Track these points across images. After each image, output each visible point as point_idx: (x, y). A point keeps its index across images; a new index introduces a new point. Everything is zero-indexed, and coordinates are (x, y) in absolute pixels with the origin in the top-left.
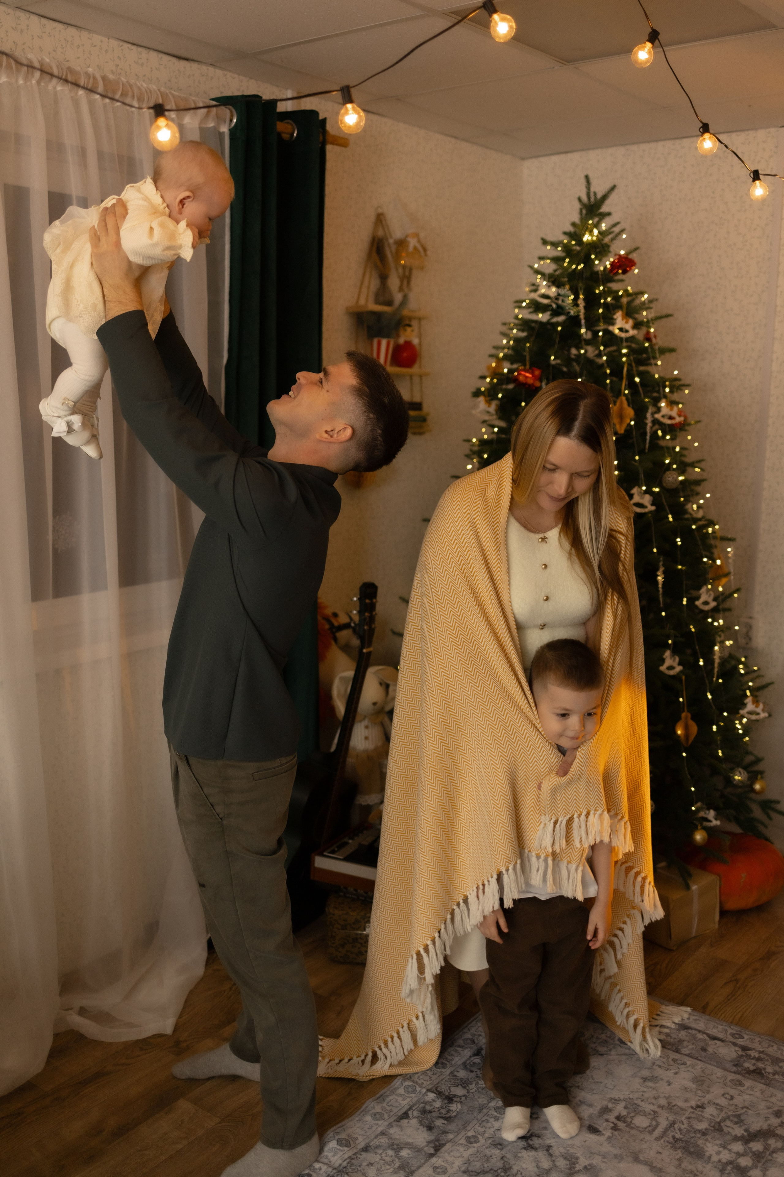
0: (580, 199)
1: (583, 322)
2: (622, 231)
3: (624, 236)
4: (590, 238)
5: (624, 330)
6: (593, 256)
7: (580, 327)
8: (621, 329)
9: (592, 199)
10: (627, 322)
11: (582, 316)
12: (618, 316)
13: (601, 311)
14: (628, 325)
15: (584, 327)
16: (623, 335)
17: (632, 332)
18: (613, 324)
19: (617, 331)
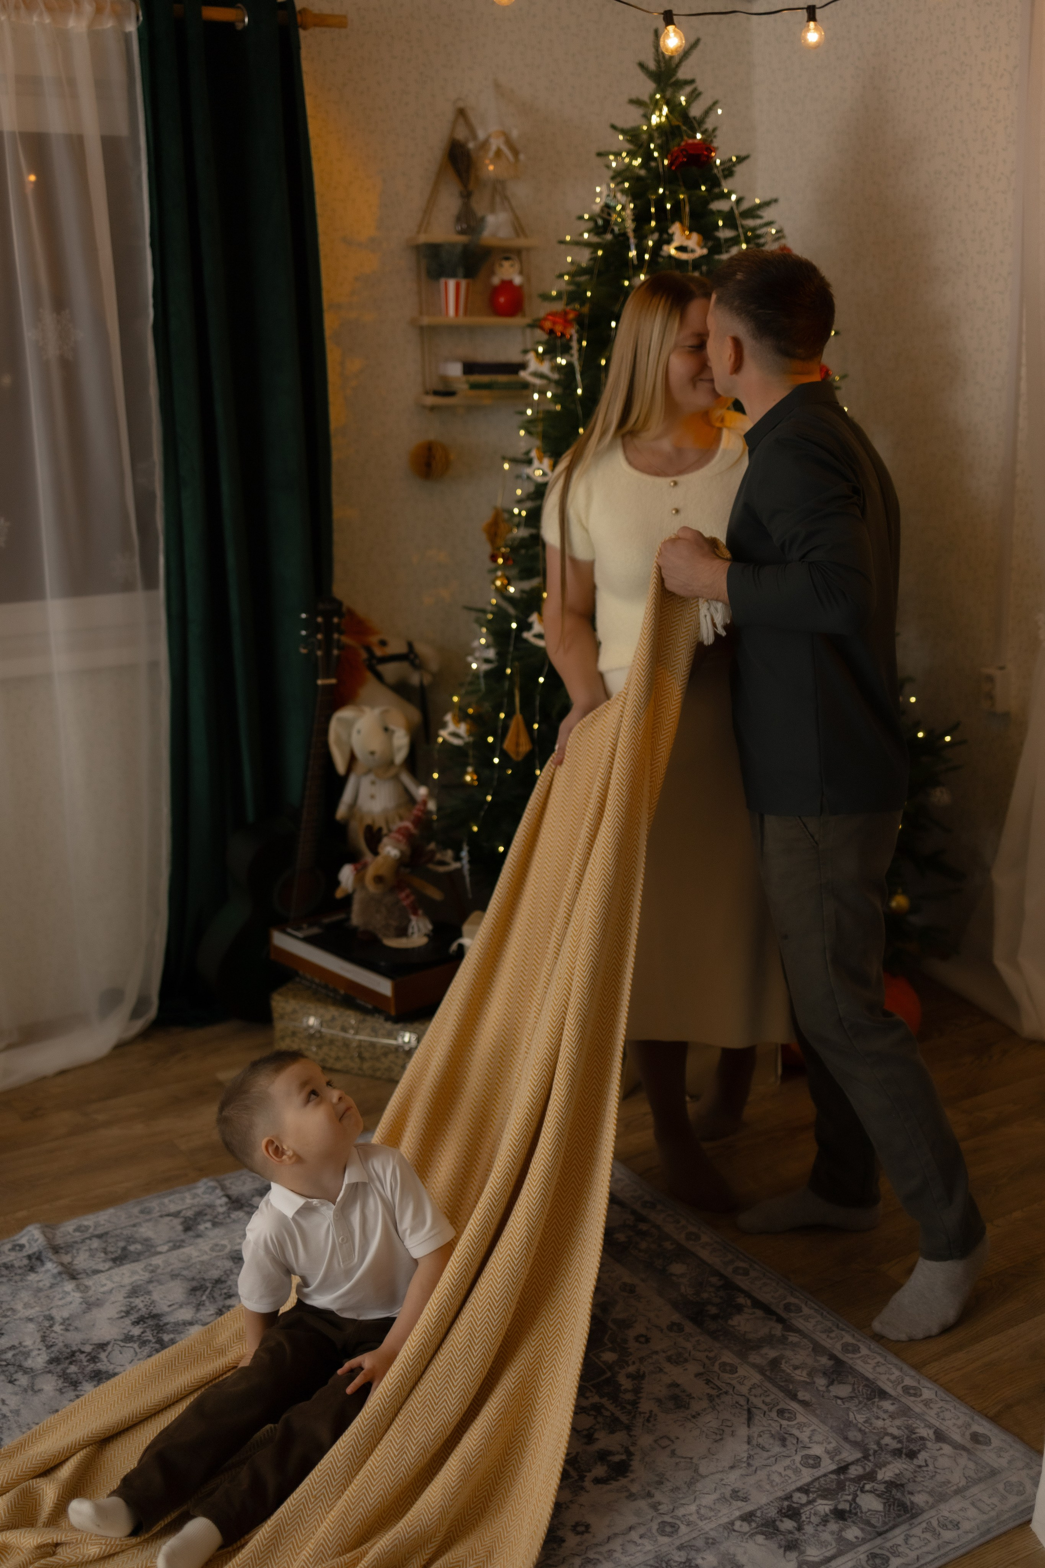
0: (642, 66)
1: (632, 241)
2: (715, 104)
3: (720, 112)
4: (658, 120)
5: (689, 249)
6: (652, 146)
7: (629, 249)
8: (681, 249)
9: (662, 65)
10: (688, 238)
11: (631, 234)
12: (676, 229)
13: (653, 224)
14: (693, 241)
15: (633, 247)
16: (684, 256)
17: (701, 252)
18: (669, 241)
19: (673, 252)
